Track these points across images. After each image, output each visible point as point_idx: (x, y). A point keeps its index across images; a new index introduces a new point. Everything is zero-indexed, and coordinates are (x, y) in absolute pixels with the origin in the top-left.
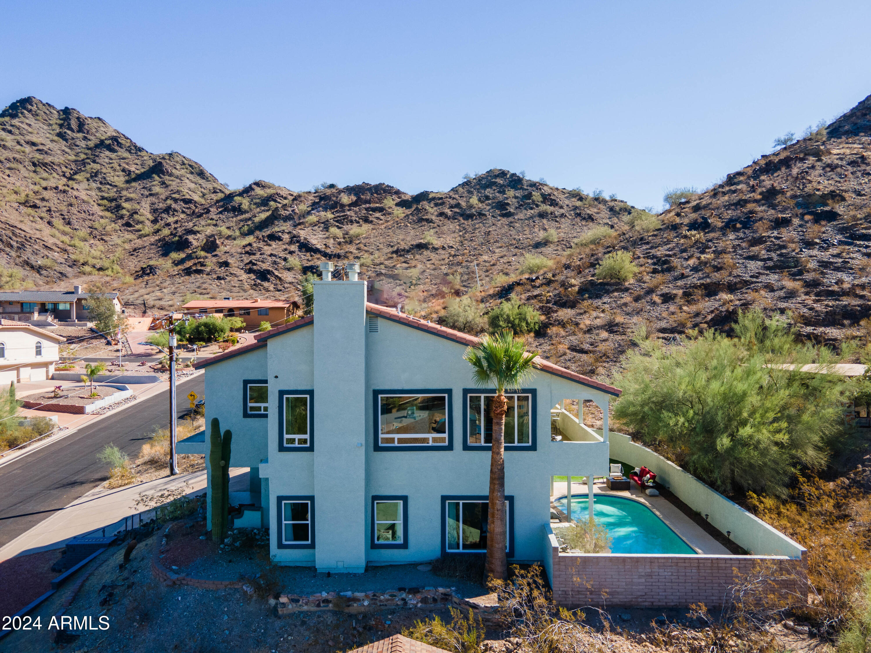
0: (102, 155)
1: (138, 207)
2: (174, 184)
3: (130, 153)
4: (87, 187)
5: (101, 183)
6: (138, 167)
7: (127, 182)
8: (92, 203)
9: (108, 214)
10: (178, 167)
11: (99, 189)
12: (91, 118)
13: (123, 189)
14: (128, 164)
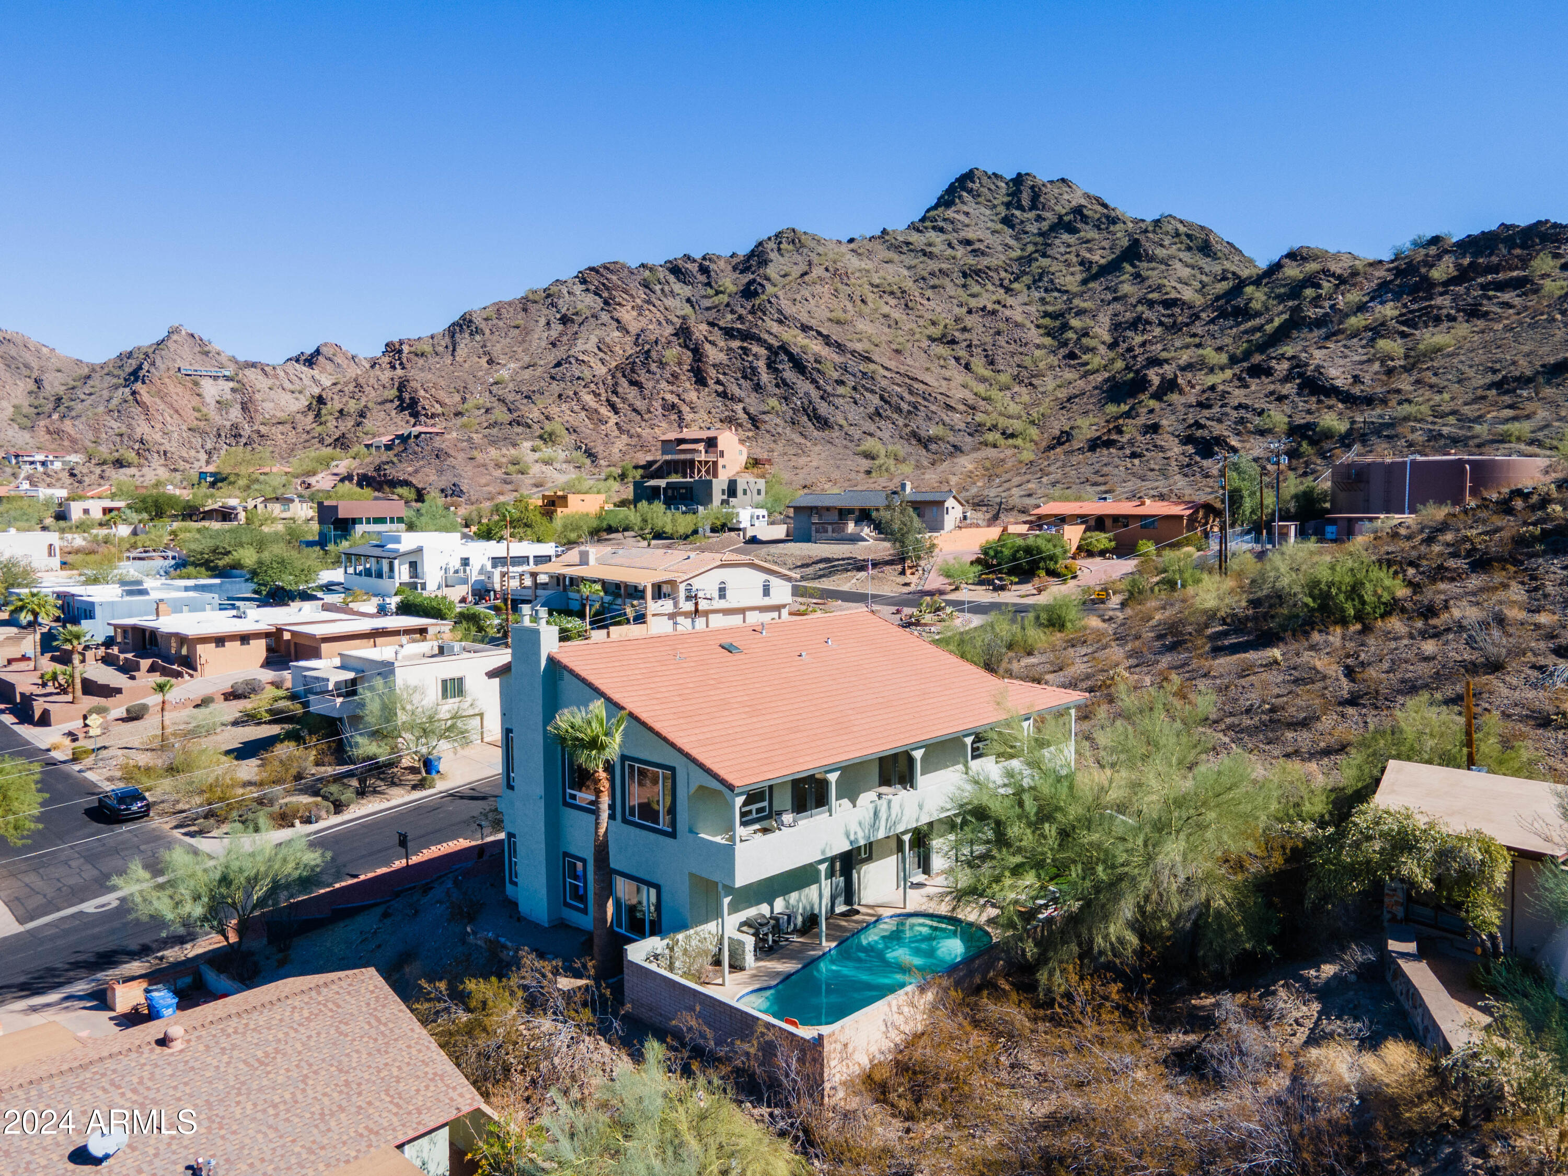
0: (1057, 242)
1: (1092, 323)
2: (1154, 275)
3: (1099, 229)
4: (1026, 299)
5: (1046, 290)
6: (1105, 253)
7: (1084, 282)
8: (1029, 325)
9: (1048, 341)
10: (1166, 243)
11: (1042, 300)
12: (1051, 182)
13: (1075, 295)
14: (1090, 250)
